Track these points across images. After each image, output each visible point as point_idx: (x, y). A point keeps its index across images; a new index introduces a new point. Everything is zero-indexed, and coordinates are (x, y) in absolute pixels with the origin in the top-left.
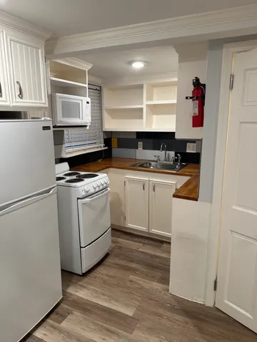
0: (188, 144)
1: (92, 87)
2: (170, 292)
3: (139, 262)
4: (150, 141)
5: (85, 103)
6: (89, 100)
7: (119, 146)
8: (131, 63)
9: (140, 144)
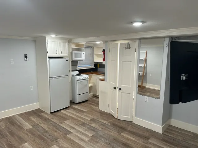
1: (85, 47)
6: (84, 52)
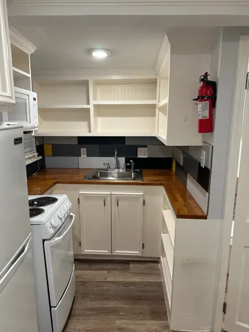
0: (139, 149)
2: (171, 328)
3: (115, 297)
4: (96, 147)
5: (31, 99)
6: (36, 96)
7: (55, 154)
8: (90, 51)
9: (83, 150)
